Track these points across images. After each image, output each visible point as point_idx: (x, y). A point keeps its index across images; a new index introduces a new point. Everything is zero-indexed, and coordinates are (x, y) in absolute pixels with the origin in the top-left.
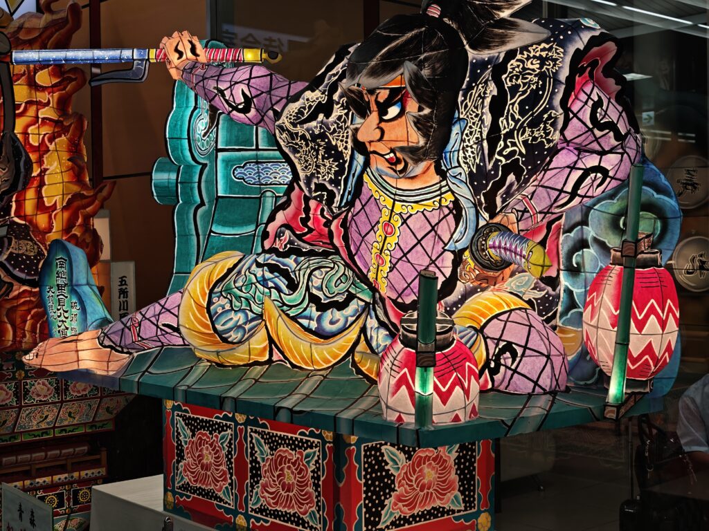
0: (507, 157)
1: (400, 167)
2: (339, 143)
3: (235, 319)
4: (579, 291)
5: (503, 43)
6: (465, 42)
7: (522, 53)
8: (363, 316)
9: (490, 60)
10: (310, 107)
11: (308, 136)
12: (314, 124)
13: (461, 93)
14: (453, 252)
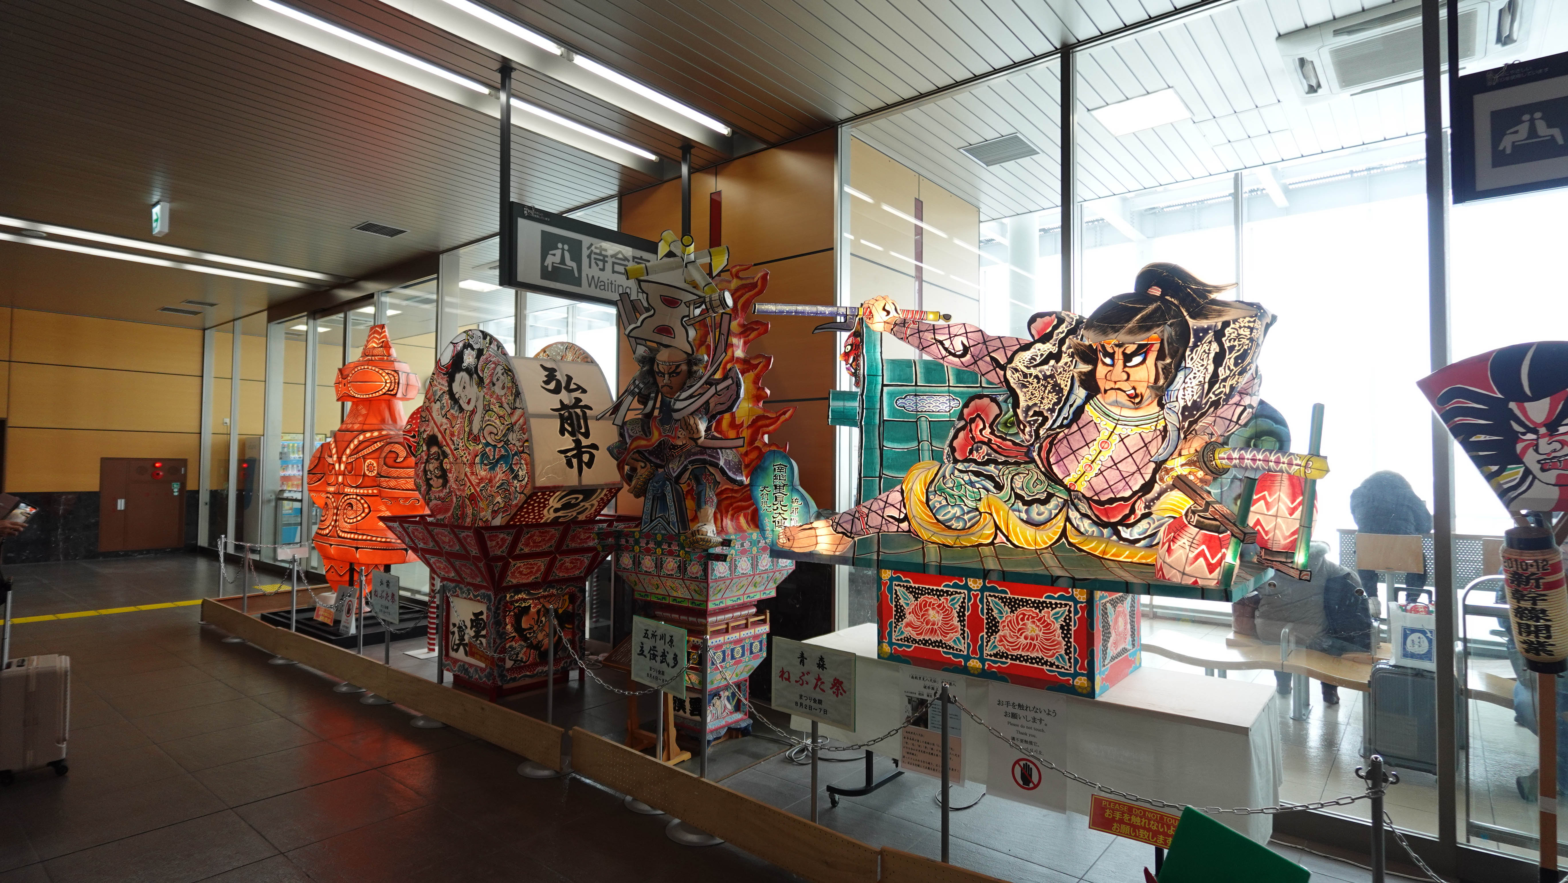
0: (1216, 395)
1: (1137, 400)
2: (1062, 382)
3: (953, 512)
4: (1216, 491)
5: (1220, 316)
6: (1185, 314)
7: (1234, 323)
8: (1065, 509)
9: (1209, 328)
10: (1042, 355)
11: (1041, 376)
12: (1045, 367)
13: (1188, 349)
14: (1156, 463)
